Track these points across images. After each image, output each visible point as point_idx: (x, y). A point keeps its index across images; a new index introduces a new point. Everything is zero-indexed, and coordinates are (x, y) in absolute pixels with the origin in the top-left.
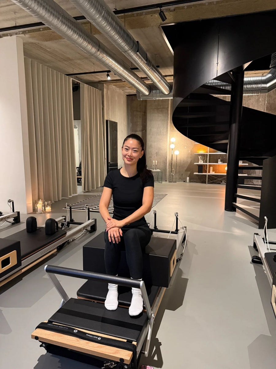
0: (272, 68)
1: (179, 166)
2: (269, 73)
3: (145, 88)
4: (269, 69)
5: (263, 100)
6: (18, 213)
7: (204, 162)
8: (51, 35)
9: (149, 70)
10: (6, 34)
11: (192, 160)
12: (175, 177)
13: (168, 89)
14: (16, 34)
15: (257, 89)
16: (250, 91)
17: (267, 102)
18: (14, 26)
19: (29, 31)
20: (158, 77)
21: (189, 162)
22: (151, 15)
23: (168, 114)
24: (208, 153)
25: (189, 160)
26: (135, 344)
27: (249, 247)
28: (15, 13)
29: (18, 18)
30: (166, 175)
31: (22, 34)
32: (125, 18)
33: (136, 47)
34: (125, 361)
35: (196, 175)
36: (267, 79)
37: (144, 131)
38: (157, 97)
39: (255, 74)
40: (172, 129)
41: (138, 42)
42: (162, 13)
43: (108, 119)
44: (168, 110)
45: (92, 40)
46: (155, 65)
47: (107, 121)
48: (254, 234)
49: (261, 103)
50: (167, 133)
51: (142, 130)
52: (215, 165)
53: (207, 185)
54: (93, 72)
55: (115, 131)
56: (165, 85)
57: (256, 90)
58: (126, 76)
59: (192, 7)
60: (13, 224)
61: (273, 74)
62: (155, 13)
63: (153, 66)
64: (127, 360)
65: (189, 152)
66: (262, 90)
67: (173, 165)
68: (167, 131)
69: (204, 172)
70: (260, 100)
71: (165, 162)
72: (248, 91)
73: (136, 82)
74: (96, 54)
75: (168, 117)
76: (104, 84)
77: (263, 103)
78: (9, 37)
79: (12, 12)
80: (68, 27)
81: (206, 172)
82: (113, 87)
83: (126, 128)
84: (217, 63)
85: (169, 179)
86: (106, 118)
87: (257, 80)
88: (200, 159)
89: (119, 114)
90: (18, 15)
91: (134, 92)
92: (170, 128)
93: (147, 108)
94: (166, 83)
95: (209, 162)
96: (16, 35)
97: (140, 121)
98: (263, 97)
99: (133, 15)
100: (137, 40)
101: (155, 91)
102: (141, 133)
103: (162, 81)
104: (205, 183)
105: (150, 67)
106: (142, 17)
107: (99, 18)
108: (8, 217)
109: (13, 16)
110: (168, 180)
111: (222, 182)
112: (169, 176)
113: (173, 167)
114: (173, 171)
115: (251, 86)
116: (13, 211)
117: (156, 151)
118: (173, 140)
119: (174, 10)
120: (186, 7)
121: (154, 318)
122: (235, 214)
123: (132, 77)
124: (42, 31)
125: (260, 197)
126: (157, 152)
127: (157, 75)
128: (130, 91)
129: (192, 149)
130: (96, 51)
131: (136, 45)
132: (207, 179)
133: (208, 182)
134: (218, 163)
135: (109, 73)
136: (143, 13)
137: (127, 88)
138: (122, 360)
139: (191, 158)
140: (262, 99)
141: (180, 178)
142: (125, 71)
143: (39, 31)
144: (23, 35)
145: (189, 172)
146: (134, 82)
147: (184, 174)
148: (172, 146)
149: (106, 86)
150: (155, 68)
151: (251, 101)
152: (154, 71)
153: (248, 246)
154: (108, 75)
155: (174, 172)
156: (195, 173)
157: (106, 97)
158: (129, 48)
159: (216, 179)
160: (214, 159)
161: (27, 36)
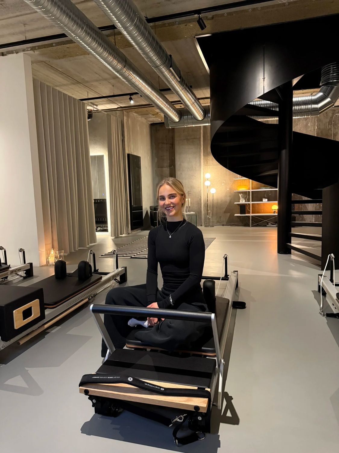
0: (322, 86)
1: (216, 207)
2: (320, 91)
3: (175, 113)
4: (319, 87)
5: (312, 126)
6: (31, 264)
7: (246, 201)
8: (65, 51)
9: (183, 89)
10: (11, 51)
11: (231, 199)
12: (212, 221)
13: (203, 114)
14: (24, 50)
15: (307, 110)
16: (298, 113)
17: (317, 127)
18: (24, 40)
19: (39, 47)
20: (192, 99)
21: (228, 201)
22: (186, 24)
23: (200, 145)
24: (251, 190)
25: (228, 199)
26: (209, 391)
27: (314, 292)
28: (25, 24)
29: (28, 31)
30: (201, 218)
31: (30, 50)
32: (155, 29)
33: (169, 62)
34: (200, 409)
35: (237, 216)
36: (318, 98)
37: (172, 166)
38: (189, 123)
39: (303, 93)
40: (205, 163)
41: (170, 56)
42: (201, 20)
43: (129, 153)
44: (200, 141)
45: (118, 55)
46: (189, 85)
47: (128, 155)
48: (318, 275)
49: (310, 129)
50: (201, 168)
51: (170, 166)
52: (259, 203)
53: (251, 228)
54: (113, 95)
55: (137, 168)
56: (199, 109)
57: (305, 112)
58: (154, 98)
59: (233, 15)
60: (25, 278)
61: (324, 92)
62: (190, 22)
63: (187, 85)
64: (203, 407)
65: (228, 189)
66: (313, 111)
67: (208, 206)
68: (200, 165)
69: (247, 214)
70: (309, 125)
71: (200, 203)
72: (296, 113)
73: (166, 105)
74: (121, 71)
75: (200, 148)
76: (124, 110)
77: (313, 128)
78: (15, 55)
79: (22, 24)
80: (92, 38)
81: (250, 213)
82: (134, 115)
83: (150, 164)
84: (263, 78)
85: (205, 223)
86: (127, 152)
87: (307, 100)
88: (241, 198)
89: (142, 147)
90: (28, 28)
91: (158, 120)
92: (204, 162)
93: (176, 139)
94: (200, 107)
95: (252, 201)
96: (24, 52)
97: (166, 155)
98: (312, 122)
99: (164, 25)
100: (169, 54)
101: (187, 117)
102: (169, 169)
103: (196, 104)
104: (249, 226)
105: (183, 86)
106: (175, 27)
107: (130, 25)
108: (19, 270)
109: (23, 29)
110: (203, 224)
111: (268, 224)
112: (205, 219)
113: (208, 209)
114: (210, 213)
115: (300, 107)
116: (25, 263)
117: (188, 190)
118: (208, 175)
119: (213, 18)
120: (226, 15)
121: (224, 364)
122: (291, 256)
123: (161, 99)
124: (55, 46)
125: (321, 235)
126: (189, 192)
127: (190, 97)
128: (154, 119)
129: (231, 185)
130: (121, 68)
131: (169, 60)
132: (251, 221)
133: (252, 224)
134: (262, 201)
135: (131, 97)
136: (176, 22)
137: (150, 115)
138: (197, 408)
139: (230, 196)
140: (311, 124)
141: (218, 222)
142: (153, 92)
143: (52, 47)
144: (31, 52)
145: (229, 214)
146: (162, 106)
147: (222, 217)
148: (208, 183)
149: (126, 113)
150: (188, 88)
151: (298, 126)
152: (187, 91)
153: (312, 291)
154: (131, 99)
155: (211, 215)
156: (236, 215)
157: (127, 127)
158: (162, 62)
159: (262, 221)
160: (257, 196)
161: (37, 52)
